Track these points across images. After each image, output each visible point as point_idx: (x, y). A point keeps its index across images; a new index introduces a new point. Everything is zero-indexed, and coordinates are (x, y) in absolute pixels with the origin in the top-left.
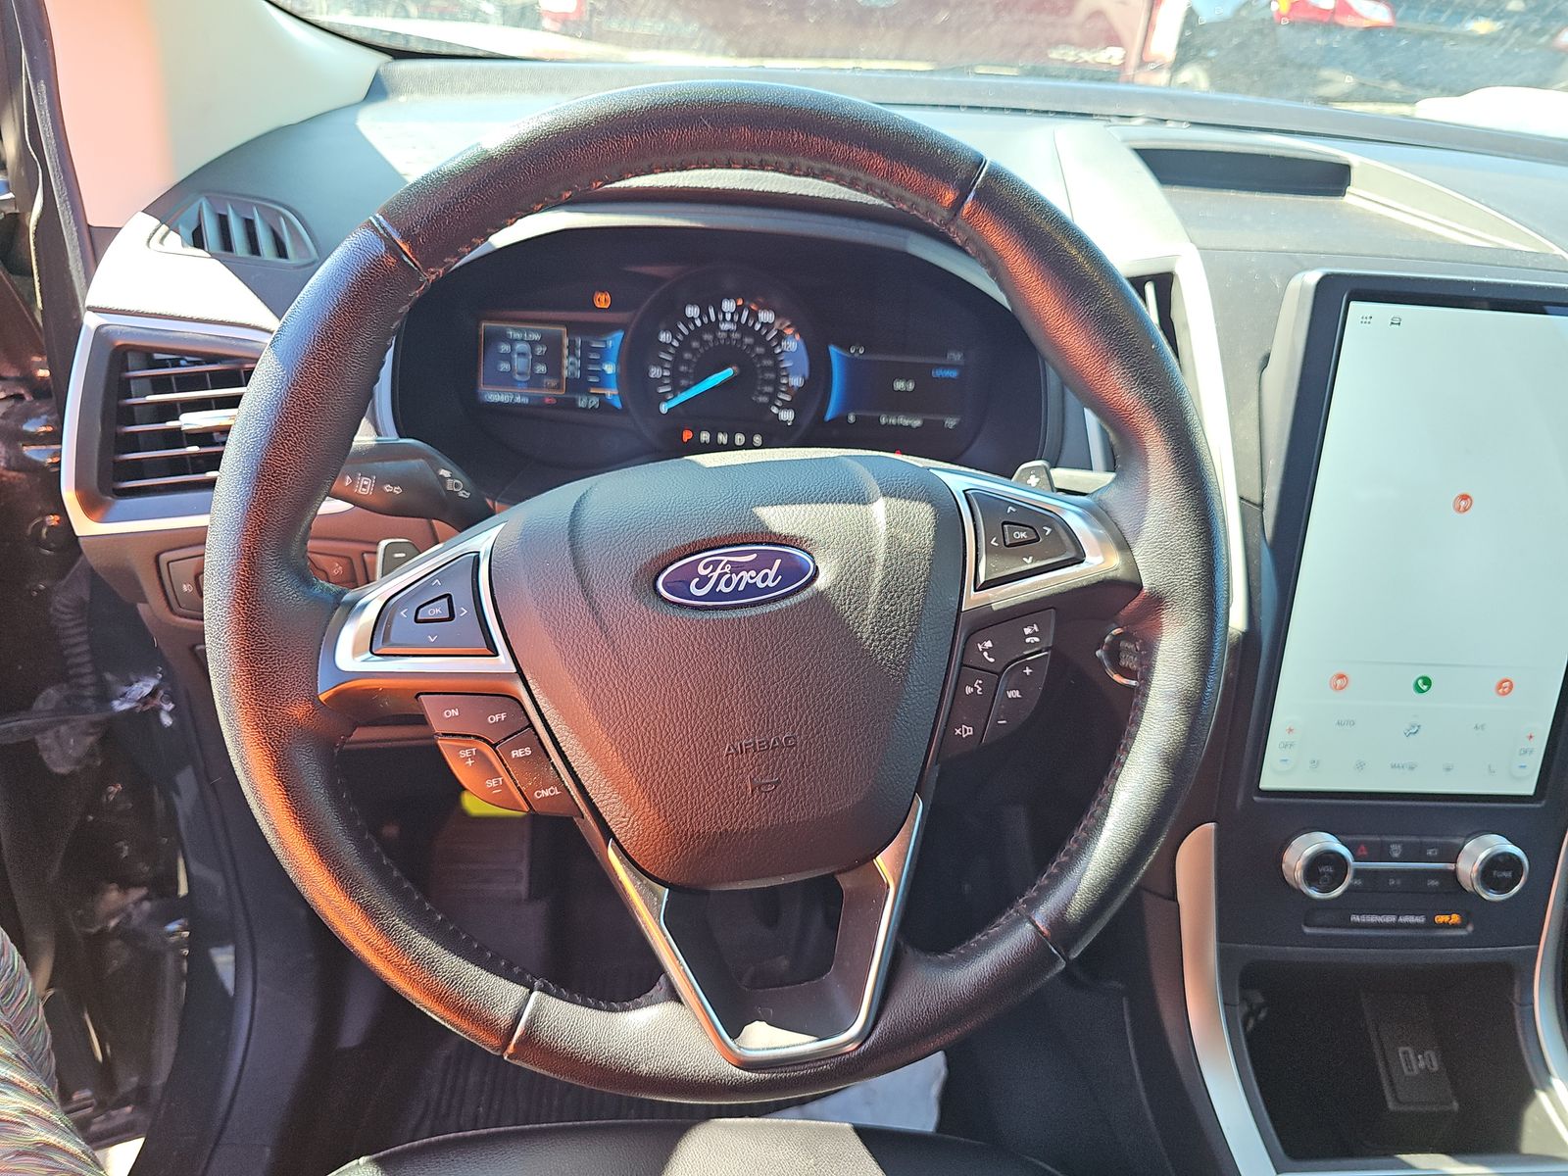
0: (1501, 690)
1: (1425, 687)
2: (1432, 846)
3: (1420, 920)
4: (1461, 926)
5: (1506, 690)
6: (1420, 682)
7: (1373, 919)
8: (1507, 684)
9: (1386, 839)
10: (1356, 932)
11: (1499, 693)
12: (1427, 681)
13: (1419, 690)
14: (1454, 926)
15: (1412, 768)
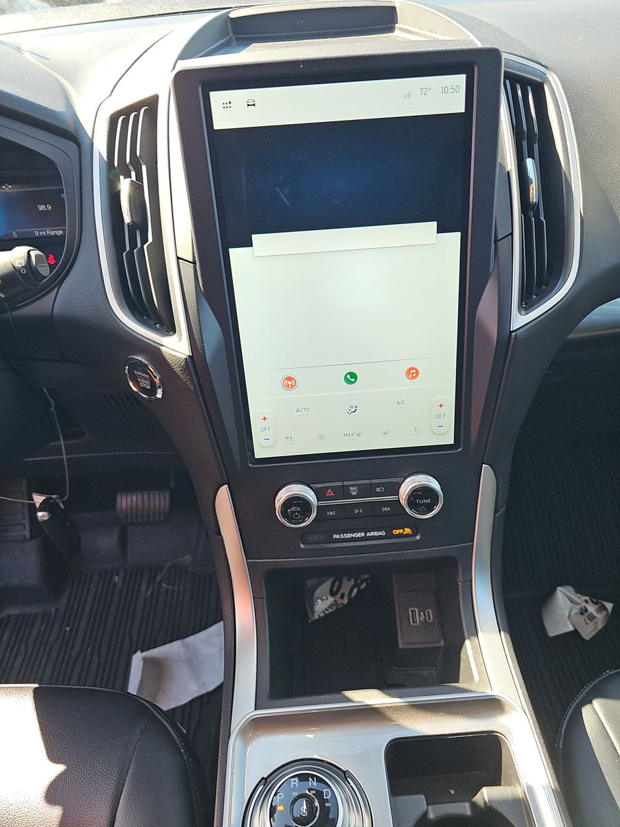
0: (410, 376)
1: (353, 380)
2: (379, 485)
3: (383, 533)
4: (414, 535)
5: (414, 375)
6: (348, 376)
7: (349, 536)
8: (414, 371)
9: (345, 483)
10: (339, 545)
11: (409, 378)
12: (353, 375)
13: (350, 383)
14: (407, 535)
15: (359, 435)
